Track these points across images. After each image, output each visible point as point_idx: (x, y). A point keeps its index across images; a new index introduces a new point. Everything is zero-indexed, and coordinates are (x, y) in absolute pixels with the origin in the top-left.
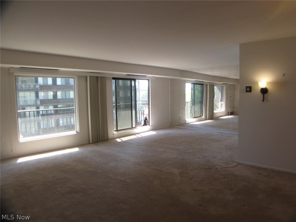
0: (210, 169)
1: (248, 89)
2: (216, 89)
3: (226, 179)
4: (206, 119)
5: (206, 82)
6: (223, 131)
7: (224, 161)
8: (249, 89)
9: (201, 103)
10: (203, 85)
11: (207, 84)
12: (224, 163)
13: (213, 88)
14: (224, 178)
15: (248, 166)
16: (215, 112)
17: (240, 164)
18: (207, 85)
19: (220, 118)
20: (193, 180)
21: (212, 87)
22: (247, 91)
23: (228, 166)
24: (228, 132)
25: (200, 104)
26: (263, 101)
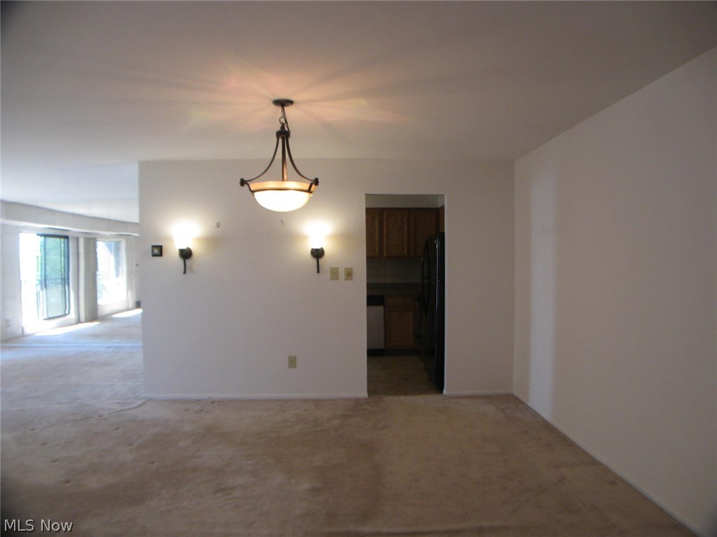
0: (87, 418)
1: (156, 251)
2: (102, 249)
3: (120, 430)
4: (79, 321)
5: (74, 232)
6: (118, 343)
7: (118, 401)
8: (158, 251)
9: (65, 281)
10: (67, 237)
11: (77, 235)
12: (118, 403)
13: (95, 247)
14: (117, 429)
15: (166, 401)
16: (99, 302)
17: (150, 400)
18: (77, 239)
19: (114, 316)
20: (47, 445)
21: (91, 242)
22: (154, 255)
23: (127, 408)
24: (129, 345)
25: (60, 286)
26: (185, 272)
